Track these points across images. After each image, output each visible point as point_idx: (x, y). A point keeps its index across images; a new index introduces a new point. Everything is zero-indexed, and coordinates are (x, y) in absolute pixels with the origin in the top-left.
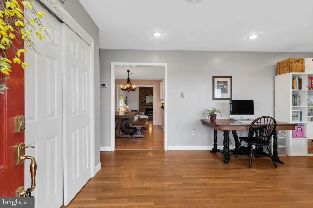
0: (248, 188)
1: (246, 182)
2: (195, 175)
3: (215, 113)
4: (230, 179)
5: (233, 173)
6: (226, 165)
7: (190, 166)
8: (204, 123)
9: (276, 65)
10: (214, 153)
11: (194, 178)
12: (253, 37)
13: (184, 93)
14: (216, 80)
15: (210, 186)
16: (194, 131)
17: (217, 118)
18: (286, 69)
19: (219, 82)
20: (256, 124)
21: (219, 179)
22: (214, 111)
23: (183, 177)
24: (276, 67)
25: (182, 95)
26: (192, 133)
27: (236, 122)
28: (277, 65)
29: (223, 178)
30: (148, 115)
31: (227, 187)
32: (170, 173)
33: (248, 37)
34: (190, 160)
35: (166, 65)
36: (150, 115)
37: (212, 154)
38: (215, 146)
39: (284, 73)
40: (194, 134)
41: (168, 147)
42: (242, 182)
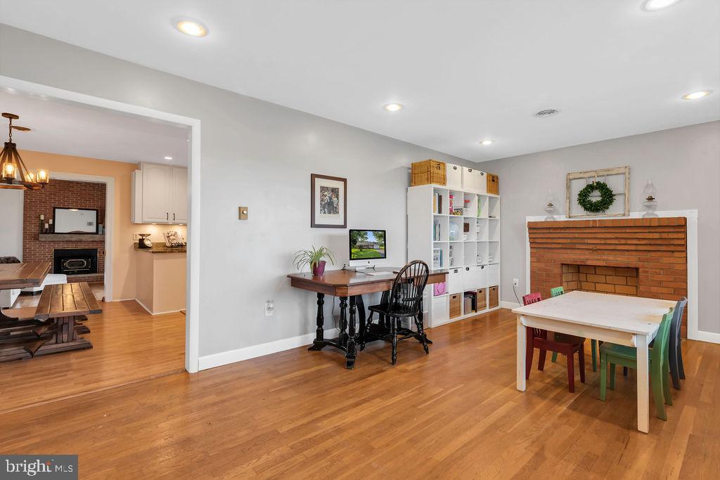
0: (413, 406)
1: (404, 395)
2: (307, 415)
3: (322, 259)
4: (378, 400)
5: (376, 384)
6: (352, 371)
7: (284, 396)
8: (296, 282)
9: (409, 168)
10: (318, 352)
11: (309, 423)
12: (393, 108)
13: (246, 209)
14: (319, 183)
15: (351, 431)
16: (271, 306)
17: (328, 268)
18: (425, 176)
19: (323, 189)
20: (403, 276)
21: (360, 407)
22: (320, 253)
23: (281, 432)
24: (410, 171)
25: (242, 213)
26: (266, 312)
27: (357, 274)
28: (412, 169)
29: (365, 401)
30: (67, 273)
31: (382, 418)
32: (243, 433)
33: (386, 105)
34: (275, 381)
35: (196, 125)
36: (73, 273)
37: (313, 355)
38: (320, 333)
39: (421, 183)
40: (271, 314)
41: (198, 362)
42: (398, 398)
